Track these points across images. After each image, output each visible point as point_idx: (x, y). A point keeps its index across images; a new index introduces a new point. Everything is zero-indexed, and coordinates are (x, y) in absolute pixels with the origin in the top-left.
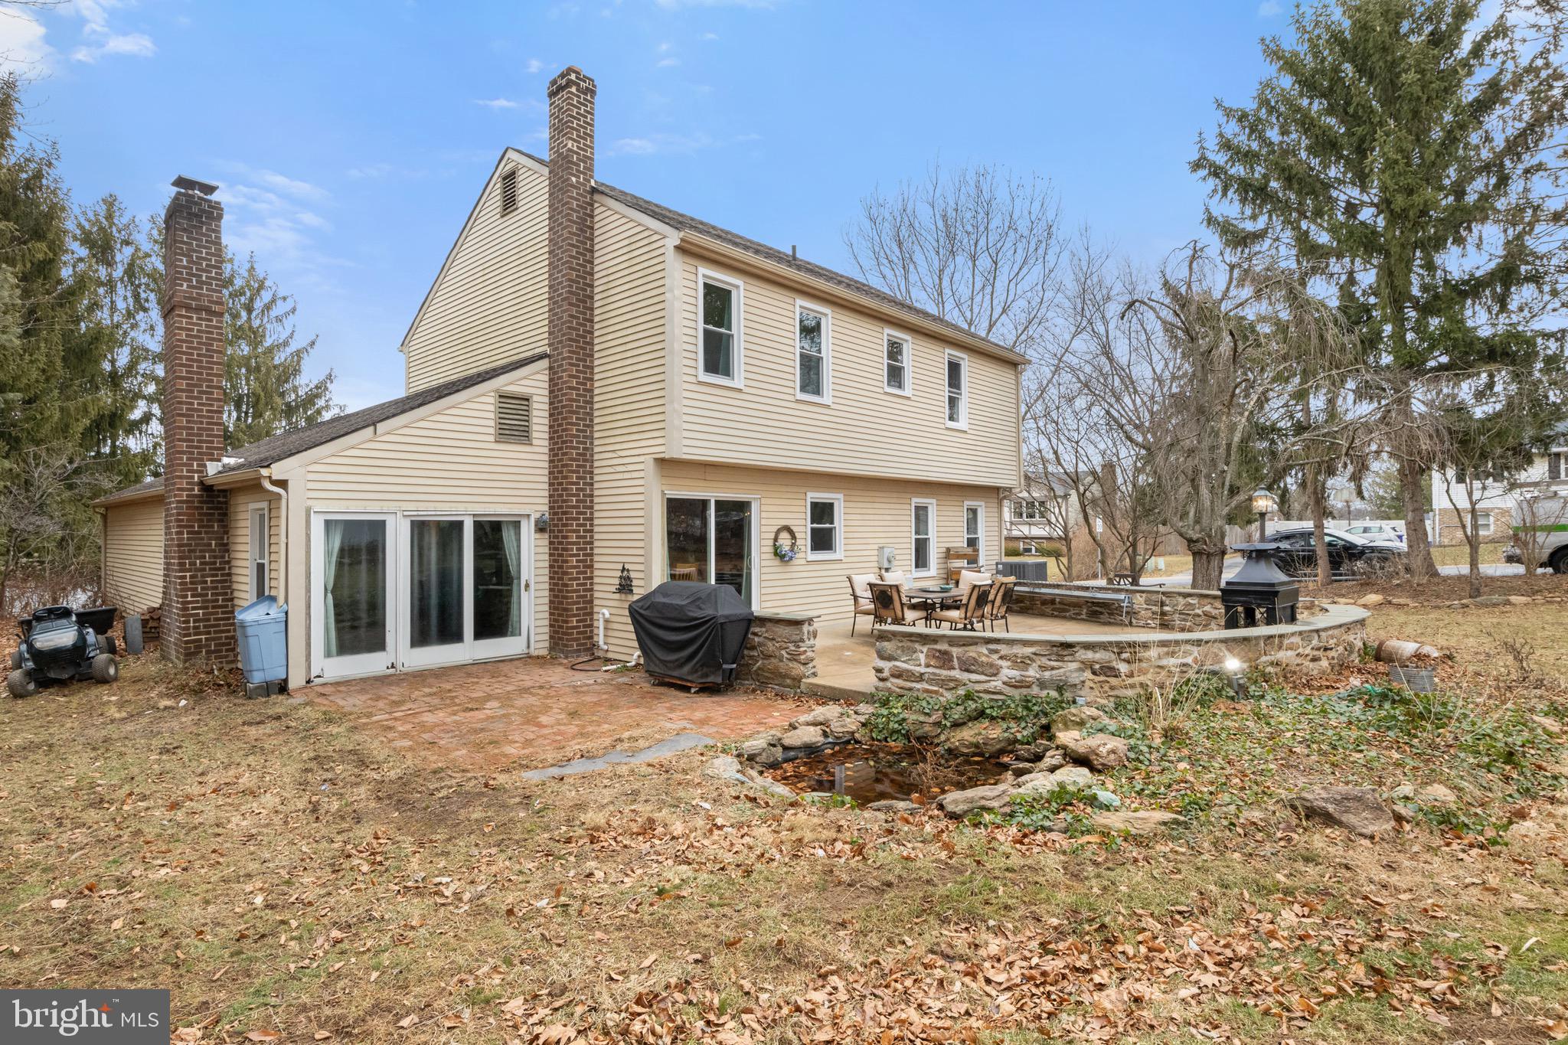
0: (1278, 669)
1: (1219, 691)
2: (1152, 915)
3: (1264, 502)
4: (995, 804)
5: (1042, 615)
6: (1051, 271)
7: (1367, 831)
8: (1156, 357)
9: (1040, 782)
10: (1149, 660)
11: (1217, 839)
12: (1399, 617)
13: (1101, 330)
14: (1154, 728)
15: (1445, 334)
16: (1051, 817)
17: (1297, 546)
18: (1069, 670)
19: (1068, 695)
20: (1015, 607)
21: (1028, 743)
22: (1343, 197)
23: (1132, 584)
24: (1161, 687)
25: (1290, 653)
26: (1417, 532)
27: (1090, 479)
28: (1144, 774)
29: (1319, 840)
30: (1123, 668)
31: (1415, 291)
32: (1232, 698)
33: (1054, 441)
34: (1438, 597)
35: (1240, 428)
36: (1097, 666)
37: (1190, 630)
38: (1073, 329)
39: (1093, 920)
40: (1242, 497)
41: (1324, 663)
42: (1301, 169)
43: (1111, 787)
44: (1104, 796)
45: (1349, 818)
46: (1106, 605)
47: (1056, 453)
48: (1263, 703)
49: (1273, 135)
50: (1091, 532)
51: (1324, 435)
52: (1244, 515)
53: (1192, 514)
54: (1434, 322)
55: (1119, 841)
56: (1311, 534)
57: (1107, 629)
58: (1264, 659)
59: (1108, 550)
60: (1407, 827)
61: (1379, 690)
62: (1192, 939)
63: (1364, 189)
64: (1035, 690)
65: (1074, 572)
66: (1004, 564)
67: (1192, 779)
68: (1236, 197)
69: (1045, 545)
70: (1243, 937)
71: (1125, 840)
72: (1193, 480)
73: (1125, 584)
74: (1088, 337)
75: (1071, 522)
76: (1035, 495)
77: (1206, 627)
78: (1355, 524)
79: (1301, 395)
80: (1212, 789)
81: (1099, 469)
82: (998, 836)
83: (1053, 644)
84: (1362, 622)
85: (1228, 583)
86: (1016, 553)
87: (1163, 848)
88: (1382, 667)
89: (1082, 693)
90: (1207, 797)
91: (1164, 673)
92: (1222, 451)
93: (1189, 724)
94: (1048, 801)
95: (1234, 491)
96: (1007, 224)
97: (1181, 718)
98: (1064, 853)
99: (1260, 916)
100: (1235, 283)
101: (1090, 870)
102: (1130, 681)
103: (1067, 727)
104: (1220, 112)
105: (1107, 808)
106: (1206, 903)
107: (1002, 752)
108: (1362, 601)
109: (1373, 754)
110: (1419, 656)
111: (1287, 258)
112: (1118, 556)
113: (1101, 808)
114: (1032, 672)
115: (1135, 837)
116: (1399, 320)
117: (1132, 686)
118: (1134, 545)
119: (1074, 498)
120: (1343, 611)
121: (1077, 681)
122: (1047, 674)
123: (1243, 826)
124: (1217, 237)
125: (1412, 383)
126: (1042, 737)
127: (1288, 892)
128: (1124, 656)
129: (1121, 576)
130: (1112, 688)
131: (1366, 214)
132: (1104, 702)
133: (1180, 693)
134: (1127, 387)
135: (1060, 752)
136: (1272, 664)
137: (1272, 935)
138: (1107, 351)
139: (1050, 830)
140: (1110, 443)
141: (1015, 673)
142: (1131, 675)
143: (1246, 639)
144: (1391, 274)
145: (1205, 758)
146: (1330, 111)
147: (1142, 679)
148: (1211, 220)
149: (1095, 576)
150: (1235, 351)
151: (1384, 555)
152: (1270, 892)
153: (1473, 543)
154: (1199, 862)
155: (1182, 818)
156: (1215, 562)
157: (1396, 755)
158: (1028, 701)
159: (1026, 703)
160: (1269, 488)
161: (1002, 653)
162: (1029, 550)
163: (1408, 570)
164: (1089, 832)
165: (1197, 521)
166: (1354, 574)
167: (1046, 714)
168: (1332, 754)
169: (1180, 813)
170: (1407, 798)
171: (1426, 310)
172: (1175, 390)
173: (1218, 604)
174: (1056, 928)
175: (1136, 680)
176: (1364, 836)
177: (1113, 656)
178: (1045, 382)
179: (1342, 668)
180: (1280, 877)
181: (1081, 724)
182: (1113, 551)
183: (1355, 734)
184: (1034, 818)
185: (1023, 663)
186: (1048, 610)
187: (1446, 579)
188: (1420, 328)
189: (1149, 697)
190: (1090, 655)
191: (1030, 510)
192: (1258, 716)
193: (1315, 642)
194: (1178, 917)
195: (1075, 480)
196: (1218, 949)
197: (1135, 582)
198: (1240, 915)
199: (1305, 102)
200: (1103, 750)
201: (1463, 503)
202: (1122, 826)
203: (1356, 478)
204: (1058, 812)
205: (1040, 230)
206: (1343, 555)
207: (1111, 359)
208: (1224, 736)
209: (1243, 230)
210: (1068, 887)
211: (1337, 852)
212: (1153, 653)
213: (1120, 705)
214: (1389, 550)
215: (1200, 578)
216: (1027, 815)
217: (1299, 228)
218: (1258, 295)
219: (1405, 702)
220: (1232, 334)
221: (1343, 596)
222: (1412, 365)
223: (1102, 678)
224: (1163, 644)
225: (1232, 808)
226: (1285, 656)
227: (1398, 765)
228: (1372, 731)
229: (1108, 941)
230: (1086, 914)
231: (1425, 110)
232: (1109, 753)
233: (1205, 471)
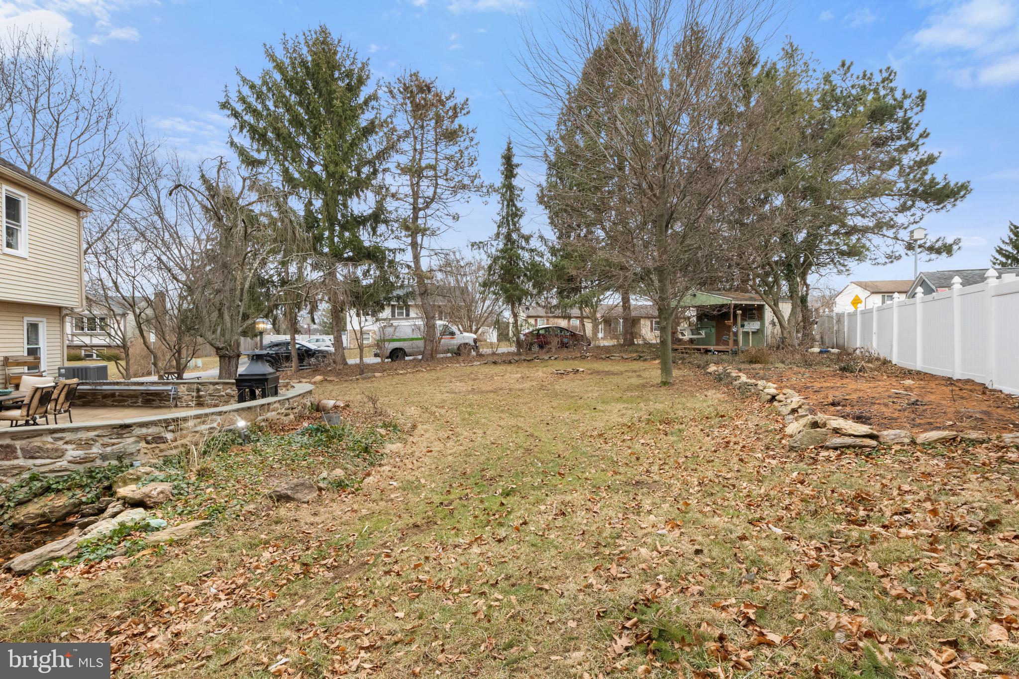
0: (267, 423)
1: (233, 441)
2: (187, 584)
3: (264, 325)
4: (64, 552)
5: (104, 406)
6: (111, 143)
7: (305, 500)
8: (196, 223)
9: (104, 526)
10: (187, 428)
11: (229, 527)
12: (330, 387)
13: (155, 196)
14: (191, 471)
15: (351, 242)
16: (114, 547)
17: (282, 351)
18: (128, 443)
19: (127, 461)
20: (77, 402)
21: (93, 502)
22: (306, 155)
23: (177, 378)
24: (196, 444)
25: (274, 413)
26: (338, 342)
27: (144, 304)
28: (183, 502)
29: (283, 511)
30: (169, 436)
31: (339, 217)
32: (241, 444)
33: (114, 275)
34: (347, 375)
35: (249, 279)
36: (150, 438)
37: (216, 406)
38: (131, 191)
39: (147, 601)
40: (250, 322)
41: (292, 416)
42: (285, 131)
43: (160, 515)
44: (154, 522)
45: (299, 496)
46: (157, 394)
47: (115, 283)
48: (258, 444)
49: (270, 104)
50: (145, 343)
51: (295, 288)
52: (251, 332)
53: (219, 331)
54: (347, 234)
55: (165, 547)
56: (288, 343)
57: (157, 411)
58: (260, 418)
59: (159, 354)
60: (324, 492)
61: (315, 427)
62: (211, 587)
63: (317, 154)
64: (98, 462)
65: (132, 372)
66: (67, 369)
67: (215, 497)
68: (248, 134)
69: (105, 351)
70: (242, 575)
71: (170, 545)
72: (220, 310)
73: (173, 378)
74: (144, 199)
75: (129, 334)
76: (95, 313)
77: (227, 403)
78: (313, 337)
79: (284, 264)
80: (226, 499)
81: (152, 298)
82: (68, 575)
83: (114, 427)
84: (310, 392)
85: (240, 375)
86: (78, 358)
87: (196, 543)
88: (318, 415)
89: (138, 458)
90: (223, 505)
91: (198, 435)
92: (238, 292)
93: (214, 464)
94: (111, 538)
95: (245, 317)
96: (69, 94)
97: (210, 462)
98: (124, 568)
99: (251, 560)
100: (247, 188)
101: (145, 571)
102: (175, 444)
103: (125, 483)
104: (238, 78)
105: (157, 529)
106: (221, 564)
107: (69, 514)
108: (313, 380)
109: (311, 460)
110: (336, 407)
111: (277, 181)
112: (166, 359)
113: (152, 531)
114: (96, 450)
115: (177, 542)
116: (332, 231)
117: (176, 447)
118: (179, 352)
119: (131, 317)
120: (302, 387)
121: (134, 450)
122: (109, 449)
123: (244, 515)
124: (236, 155)
125: (337, 264)
126: (105, 495)
127: (267, 542)
128: (170, 428)
129: (169, 373)
130: (161, 451)
131: (318, 169)
132: (156, 461)
133: (208, 446)
134: (174, 240)
135: (121, 501)
136: (264, 420)
137: (257, 567)
138: (159, 213)
139: (113, 556)
140: (161, 281)
141: (80, 453)
142: (176, 440)
143: (249, 408)
144: (327, 205)
145: (224, 482)
146: (301, 104)
147: (182, 441)
148: (232, 144)
149: (149, 374)
150: (246, 232)
151: (324, 354)
152: (258, 546)
153: (361, 347)
154: (218, 543)
155: (207, 521)
156: (233, 362)
157: (321, 459)
158: (92, 472)
159: (90, 474)
160: (266, 316)
161: (67, 439)
162: (91, 356)
163: (334, 362)
164: (143, 549)
165: (223, 335)
166: (310, 365)
167: (108, 478)
168: (291, 463)
169: (207, 518)
170: (324, 479)
171: (344, 228)
172: (209, 247)
173: (234, 388)
174: (118, 617)
175: (179, 443)
176: (304, 502)
177: (162, 429)
178: (105, 229)
179: (301, 417)
180: (263, 536)
181: (138, 479)
182: (164, 355)
183: (304, 451)
184: (99, 552)
185: (88, 444)
186: (109, 402)
187: (352, 365)
188: (341, 236)
189: (188, 453)
190: (144, 431)
191: (92, 324)
192: (255, 451)
193: (287, 406)
194: (204, 578)
195: (131, 304)
196: (227, 587)
197: (180, 377)
198: (241, 564)
199: (288, 93)
200: (154, 493)
201: (357, 328)
202: (168, 538)
203: (311, 312)
204: (119, 543)
205: (101, 107)
206: (305, 354)
207: (162, 219)
208: (235, 467)
209: (252, 157)
210: (127, 588)
211: (291, 515)
212: (191, 423)
213: (167, 462)
214: (327, 352)
215: (224, 372)
216: (93, 552)
217: (284, 166)
218: (260, 200)
219: (327, 431)
220: (243, 221)
221: (304, 378)
222: (337, 255)
223: (154, 445)
224: (197, 417)
225: (238, 507)
226: (271, 415)
227: (322, 463)
228: (312, 449)
229: (157, 609)
230: (141, 599)
231: (344, 123)
232: (158, 494)
233: (227, 304)
